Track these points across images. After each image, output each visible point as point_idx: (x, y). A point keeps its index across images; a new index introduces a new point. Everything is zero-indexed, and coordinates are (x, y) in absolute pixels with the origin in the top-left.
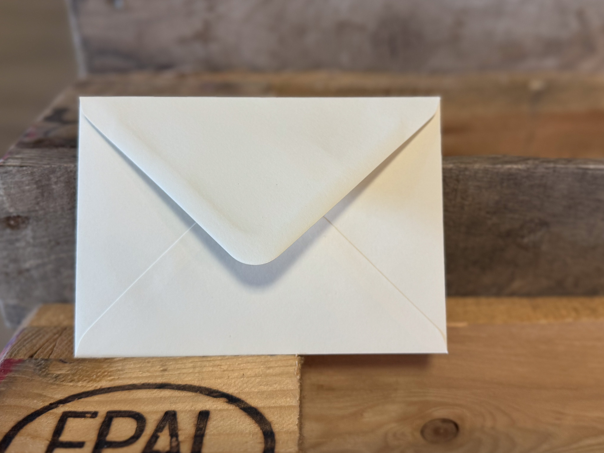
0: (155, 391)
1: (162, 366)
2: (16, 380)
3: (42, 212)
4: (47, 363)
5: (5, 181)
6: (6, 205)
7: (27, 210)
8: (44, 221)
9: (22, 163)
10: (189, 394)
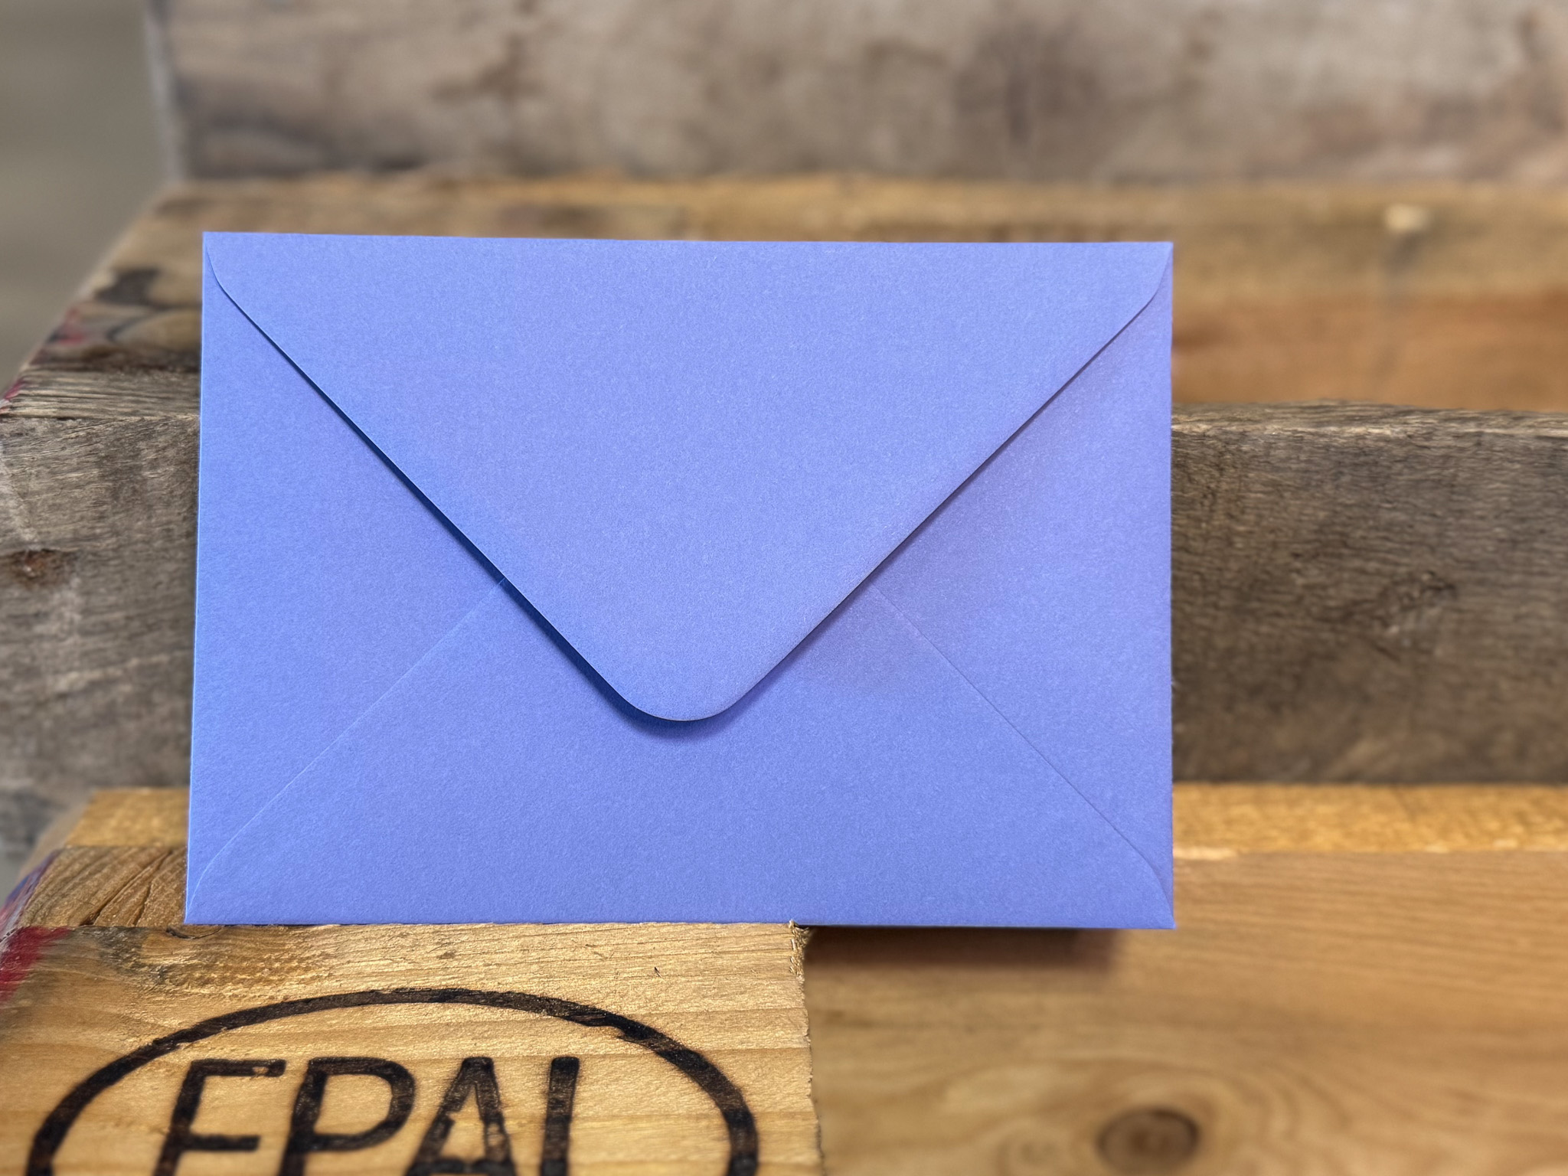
0: (432, 1006)
1: (441, 945)
2: (57, 980)
3: (111, 541)
4: (133, 938)
5: (14, 458)
6: (13, 523)
7: (69, 536)
8: (116, 566)
9: (61, 408)
10: (521, 1015)
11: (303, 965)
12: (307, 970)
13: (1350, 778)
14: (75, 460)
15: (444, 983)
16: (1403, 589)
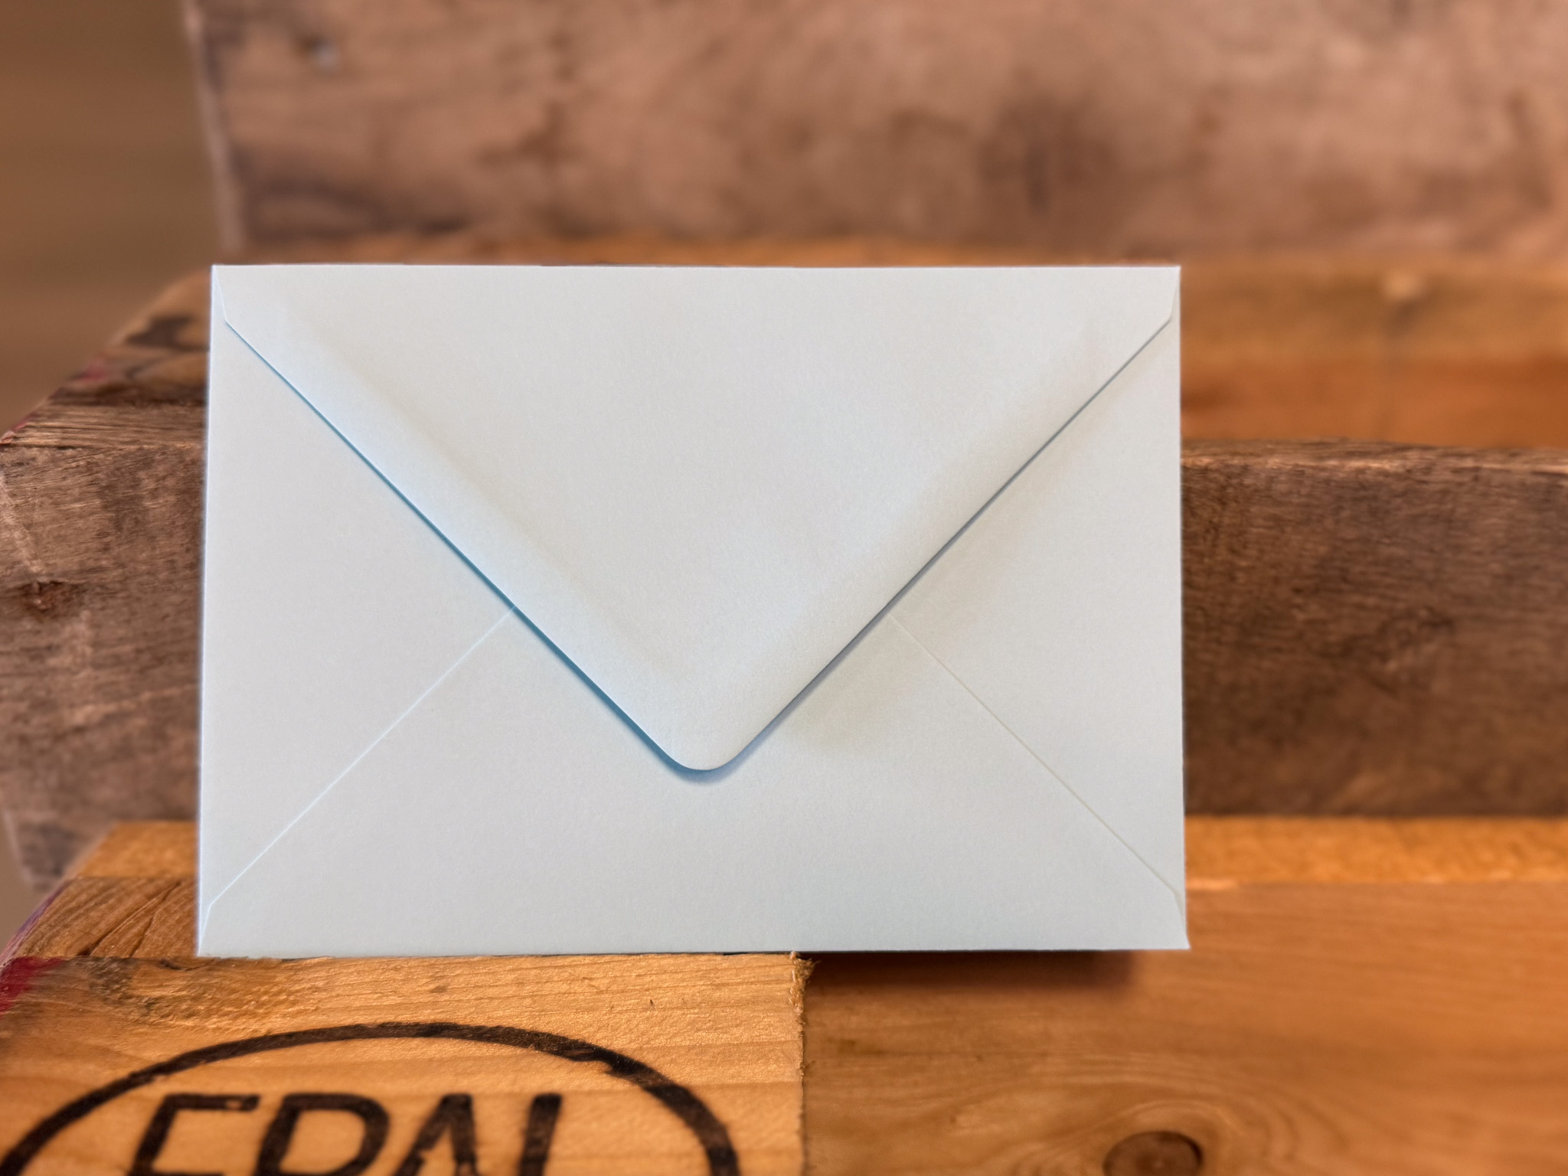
0: (416, 1042)
1: (435, 978)
2: (40, 1012)
3: (116, 573)
4: (126, 968)
5: (17, 488)
6: (20, 554)
7: (76, 568)
8: (123, 598)
9: (64, 438)
10: (507, 1051)
11: (292, 998)
12: (294, 1003)
13: (1349, 811)
14: (76, 491)
15: (432, 1017)
16: (1401, 625)
